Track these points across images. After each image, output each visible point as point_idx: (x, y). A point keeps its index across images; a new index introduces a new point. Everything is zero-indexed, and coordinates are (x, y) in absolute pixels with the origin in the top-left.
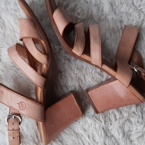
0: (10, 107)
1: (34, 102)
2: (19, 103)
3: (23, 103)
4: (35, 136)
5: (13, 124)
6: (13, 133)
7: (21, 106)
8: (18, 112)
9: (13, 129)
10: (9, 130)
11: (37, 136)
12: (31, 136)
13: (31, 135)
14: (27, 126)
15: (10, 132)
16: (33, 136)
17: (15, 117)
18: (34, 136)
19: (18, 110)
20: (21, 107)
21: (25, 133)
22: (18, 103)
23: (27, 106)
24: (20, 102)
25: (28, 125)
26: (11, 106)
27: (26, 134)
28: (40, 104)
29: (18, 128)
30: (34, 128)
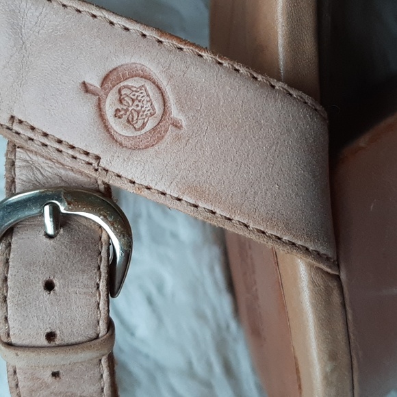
0: (16, 127)
1: (242, 70)
2: (94, 81)
3: (134, 83)
4: (218, 369)
5: (49, 286)
6: (55, 375)
7: (117, 114)
8: (88, 171)
9: (50, 336)
10: (9, 345)
11: (229, 370)
12: (191, 373)
13: (190, 364)
14: (150, 301)
15: (21, 360)
16: (199, 369)
17: (61, 221)
18: (209, 366)
19: (94, 151)
20: (116, 126)
21: (145, 350)
22: (85, 87)
23: (175, 113)
24: (106, 79)
25: (160, 288)
26: (19, 116)
27: (147, 357)
28: (295, 93)
29: (102, 328)
30: (209, 313)
